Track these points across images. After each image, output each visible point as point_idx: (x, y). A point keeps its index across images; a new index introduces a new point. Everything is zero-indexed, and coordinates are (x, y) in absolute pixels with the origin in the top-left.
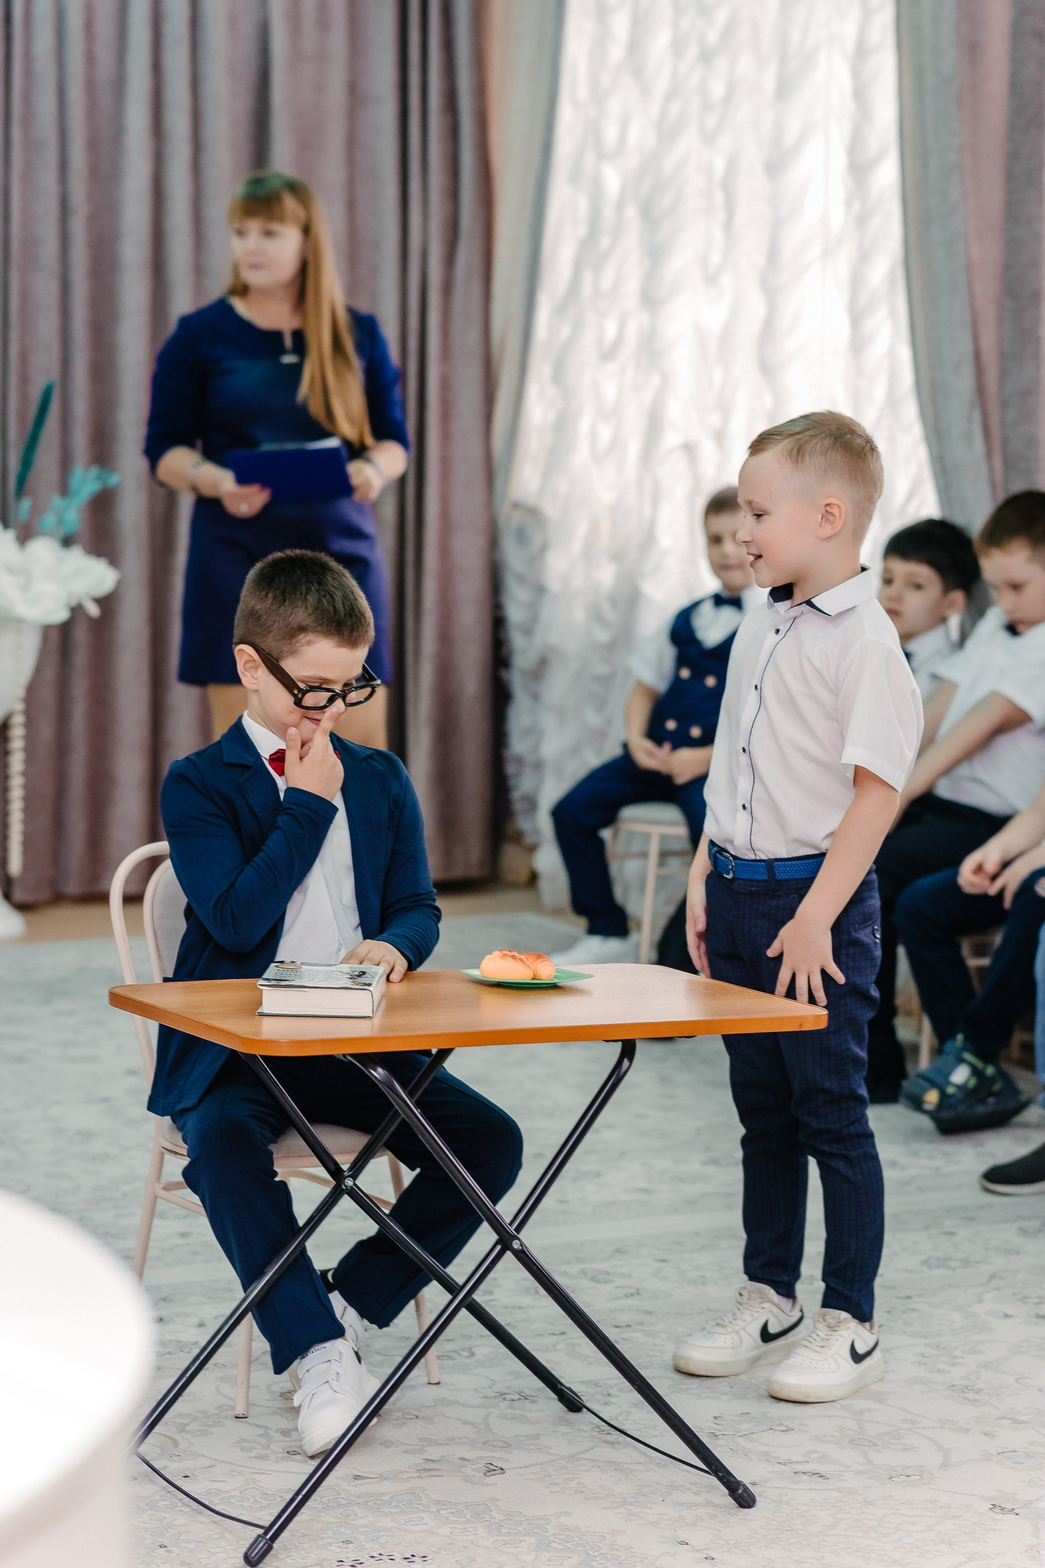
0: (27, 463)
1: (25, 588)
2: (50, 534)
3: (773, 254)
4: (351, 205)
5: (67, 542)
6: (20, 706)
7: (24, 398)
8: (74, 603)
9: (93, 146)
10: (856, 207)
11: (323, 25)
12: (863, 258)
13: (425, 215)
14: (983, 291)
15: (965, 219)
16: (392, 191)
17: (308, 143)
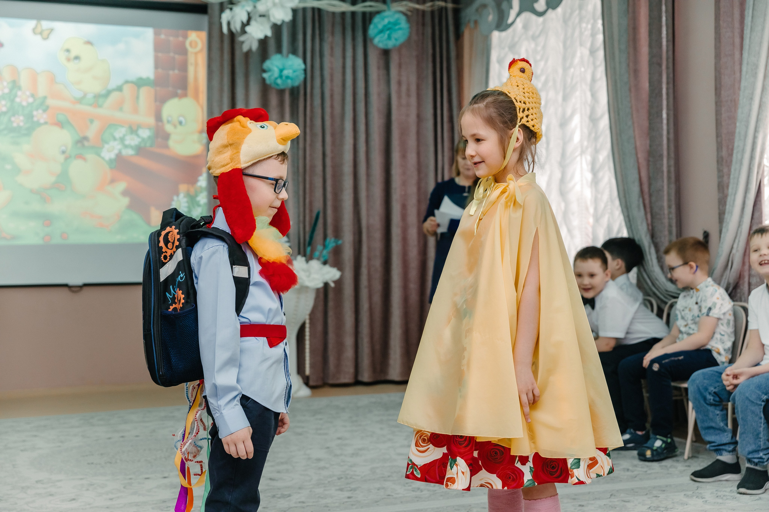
0: (311, 238)
1: (309, 276)
2: (318, 259)
3: (563, 155)
4: (418, 154)
5: (325, 263)
6: (307, 317)
7: (311, 217)
8: (325, 281)
9: (333, 135)
10: (593, 135)
11: (408, 95)
12: (597, 151)
13: (443, 156)
14: (642, 156)
15: (634, 131)
16: (432, 149)
17: (404, 133)
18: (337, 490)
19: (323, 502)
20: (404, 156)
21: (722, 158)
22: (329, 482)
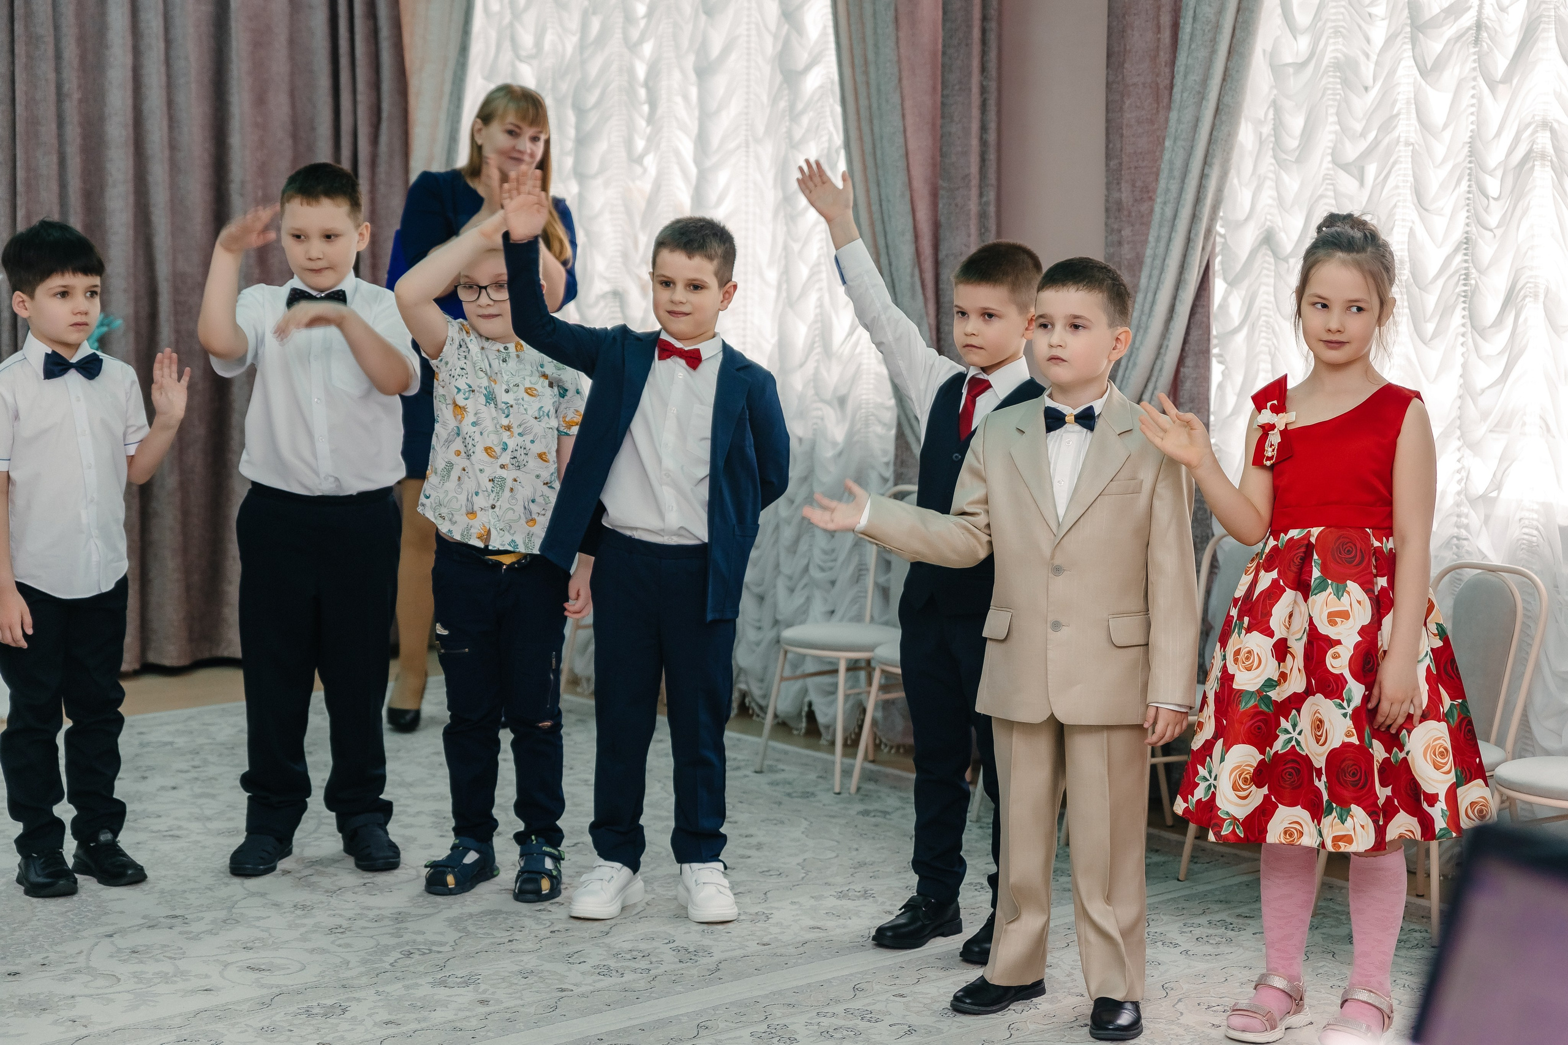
4: (294, 95)
13: (355, 101)
14: (920, 172)
15: (903, 116)
16: (324, 82)
17: (260, 42)
18: (434, 985)
19: (440, 1016)
20: (260, 100)
21: (1119, 203)
22: (391, 964)
